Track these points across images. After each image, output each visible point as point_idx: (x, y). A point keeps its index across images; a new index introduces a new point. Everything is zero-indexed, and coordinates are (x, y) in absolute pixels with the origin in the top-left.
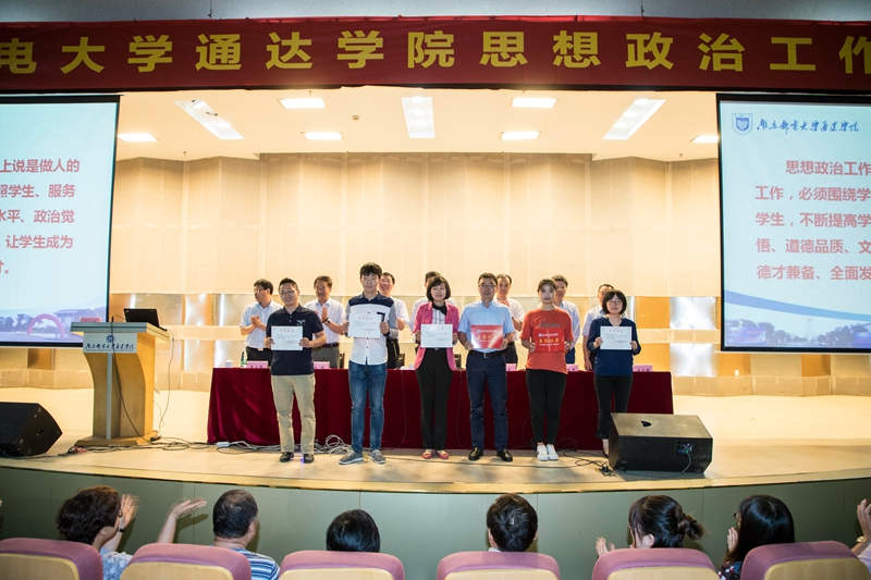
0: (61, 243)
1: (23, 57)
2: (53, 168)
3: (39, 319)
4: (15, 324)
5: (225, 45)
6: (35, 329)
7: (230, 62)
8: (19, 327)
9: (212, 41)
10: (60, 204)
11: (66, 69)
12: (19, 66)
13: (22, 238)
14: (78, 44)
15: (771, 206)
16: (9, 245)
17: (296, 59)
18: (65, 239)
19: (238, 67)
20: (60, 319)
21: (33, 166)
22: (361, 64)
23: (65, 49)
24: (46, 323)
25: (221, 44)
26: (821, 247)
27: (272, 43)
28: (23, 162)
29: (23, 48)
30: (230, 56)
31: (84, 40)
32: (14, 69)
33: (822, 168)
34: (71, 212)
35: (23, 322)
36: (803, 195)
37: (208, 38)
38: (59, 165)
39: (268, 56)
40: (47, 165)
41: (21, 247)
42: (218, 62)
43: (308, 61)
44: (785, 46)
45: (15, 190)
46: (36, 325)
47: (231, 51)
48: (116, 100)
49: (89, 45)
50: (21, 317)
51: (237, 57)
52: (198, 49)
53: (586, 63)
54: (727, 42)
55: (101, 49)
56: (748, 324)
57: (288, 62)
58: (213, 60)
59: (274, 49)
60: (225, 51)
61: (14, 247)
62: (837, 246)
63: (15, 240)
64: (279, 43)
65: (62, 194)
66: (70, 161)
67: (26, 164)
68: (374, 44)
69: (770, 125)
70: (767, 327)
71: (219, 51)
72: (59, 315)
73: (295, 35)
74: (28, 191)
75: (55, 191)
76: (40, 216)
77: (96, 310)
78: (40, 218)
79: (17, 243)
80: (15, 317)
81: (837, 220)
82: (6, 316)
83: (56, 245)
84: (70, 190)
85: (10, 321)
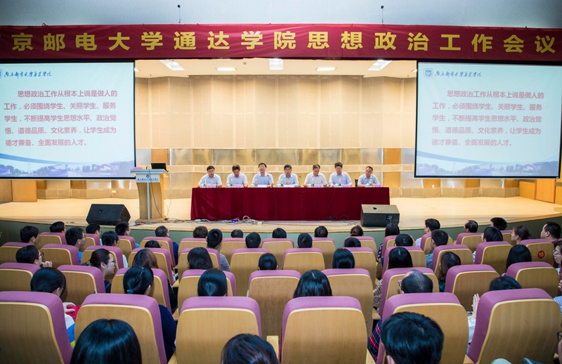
0: (110, 130)
1: (90, 42)
2: (104, 95)
3: (103, 166)
4: (91, 169)
5: (188, 37)
6: (101, 171)
7: (191, 45)
8: (93, 170)
9: (181, 35)
10: (109, 112)
11: (111, 48)
12: (88, 47)
13: (91, 128)
14: (116, 36)
15: (439, 112)
16: (85, 132)
17: (222, 44)
18: (113, 129)
19: (195, 48)
20: (112, 166)
21: (94, 94)
22: (252, 47)
23: (110, 38)
24: (106, 168)
25: (186, 36)
26: (461, 131)
27: (210, 36)
28: (89, 92)
29: (90, 38)
30: (191, 43)
31: (119, 34)
32: (86, 49)
33: (464, 94)
34: (115, 116)
35: (95, 168)
36: (455, 107)
37: (180, 33)
38: (107, 93)
39: (209, 43)
40: (101, 93)
41: (91, 132)
42: (185, 45)
43: (228, 46)
44: (447, 38)
45: (87, 105)
46: (101, 169)
47: (191, 40)
49: (122, 36)
50: (94, 166)
51: (194, 43)
52: (175, 39)
53: (356, 47)
54: (421, 37)
55: (128, 38)
56: (427, 165)
57: (218, 46)
58: (182, 44)
59: (211, 40)
60: (188, 40)
61: (88, 133)
62: (469, 130)
63: (88, 129)
64: (214, 37)
65: (109, 107)
66: (112, 91)
67: (91, 93)
68: (258, 37)
69: (441, 74)
70: (435, 167)
71: (185, 40)
72: (112, 164)
73: (221, 33)
74: (93, 105)
75: (106, 106)
76: (99, 118)
77: (130, 162)
79: (89, 131)
80: (91, 166)
81: (469, 118)
82: (86, 165)
83: (108, 132)
84: (113, 105)
85: (88, 167)
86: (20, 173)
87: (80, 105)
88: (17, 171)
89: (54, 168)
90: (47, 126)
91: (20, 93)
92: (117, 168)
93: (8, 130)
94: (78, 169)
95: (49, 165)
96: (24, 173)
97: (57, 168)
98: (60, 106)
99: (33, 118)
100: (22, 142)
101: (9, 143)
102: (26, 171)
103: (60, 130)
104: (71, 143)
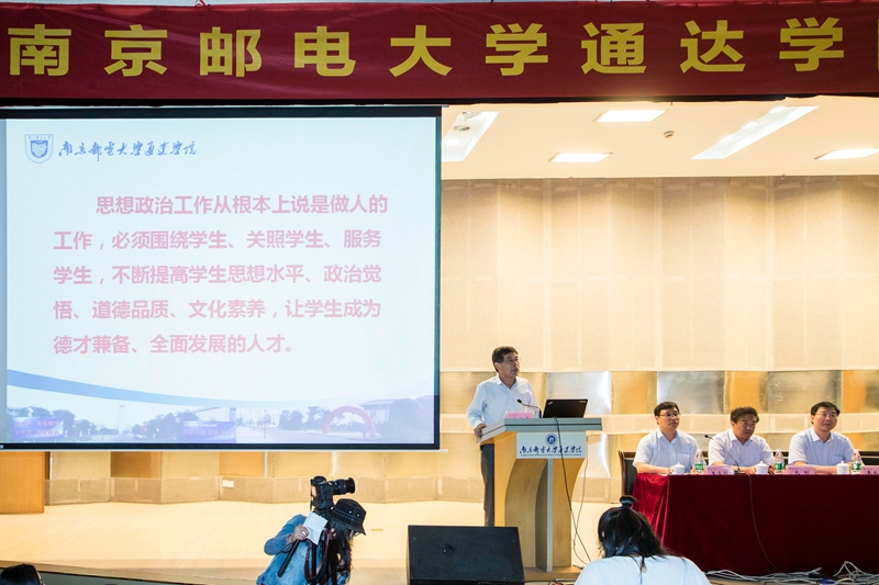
0: (364, 309)
1: (336, 53)
2: (349, 208)
3: (339, 412)
4: (304, 420)
5: (622, 38)
6: (334, 426)
7: (630, 62)
8: (311, 424)
9: (604, 33)
10: (362, 257)
11: (397, 71)
12: (330, 66)
13: (308, 303)
14: (412, 35)
16: (289, 313)
17: (722, 59)
18: (370, 304)
19: (642, 70)
20: (368, 413)
21: (320, 204)
22: (813, 66)
23: (395, 42)
24: (349, 418)
25: (616, 36)
27: (688, 35)
28: (305, 199)
29: (337, 41)
30: (630, 55)
31: (421, 30)
32: (323, 71)
34: (377, 267)
35: (317, 417)
37: (599, 28)
38: (358, 203)
39: (684, 54)
40: (341, 204)
41: (308, 315)
42: (614, 62)
43: (739, 62)
45: (295, 238)
46: (335, 420)
47: (631, 47)
48: (437, 113)
49: (428, 36)
50: (313, 410)
51: (639, 56)
52: (585, 44)
55: (446, 42)
57: (711, 62)
58: (606, 59)
59: (690, 45)
60: (622, 47)
61: (297, 315)
63: (298, 306)
64: (698, 36)
65: (362, 243)
66: (373, 197)
67: (311, 202)
68: (830, 37)
71: (614, 47)
72: (367, 407)
73: (722, 25)
74: (315, 239)
75: (352, 239)
76: (332, 274)
77: (418, 399)
78: (333, 276)
79: (301, 311)
80: (304, 411)
82: (291, 409)
83: (357, 313)
84: (373, 238)
85: (297, 416)
86: (94, 431)
87: (276, 238)
88: (85, 425)
89: (196, 419)
90: (178, 295)
91: (104, 203)
92: (381, 416)
93: (63, 309)
94: (268, 421)
95: (182, 409)
96: (105, 431)
97: (205, 417)
98: (218, 239)
99: (139, 274)
100: (102, 344)
101: (63, 345)
102: (110, 427)
103: (216, 309)
104: (248, 346)
